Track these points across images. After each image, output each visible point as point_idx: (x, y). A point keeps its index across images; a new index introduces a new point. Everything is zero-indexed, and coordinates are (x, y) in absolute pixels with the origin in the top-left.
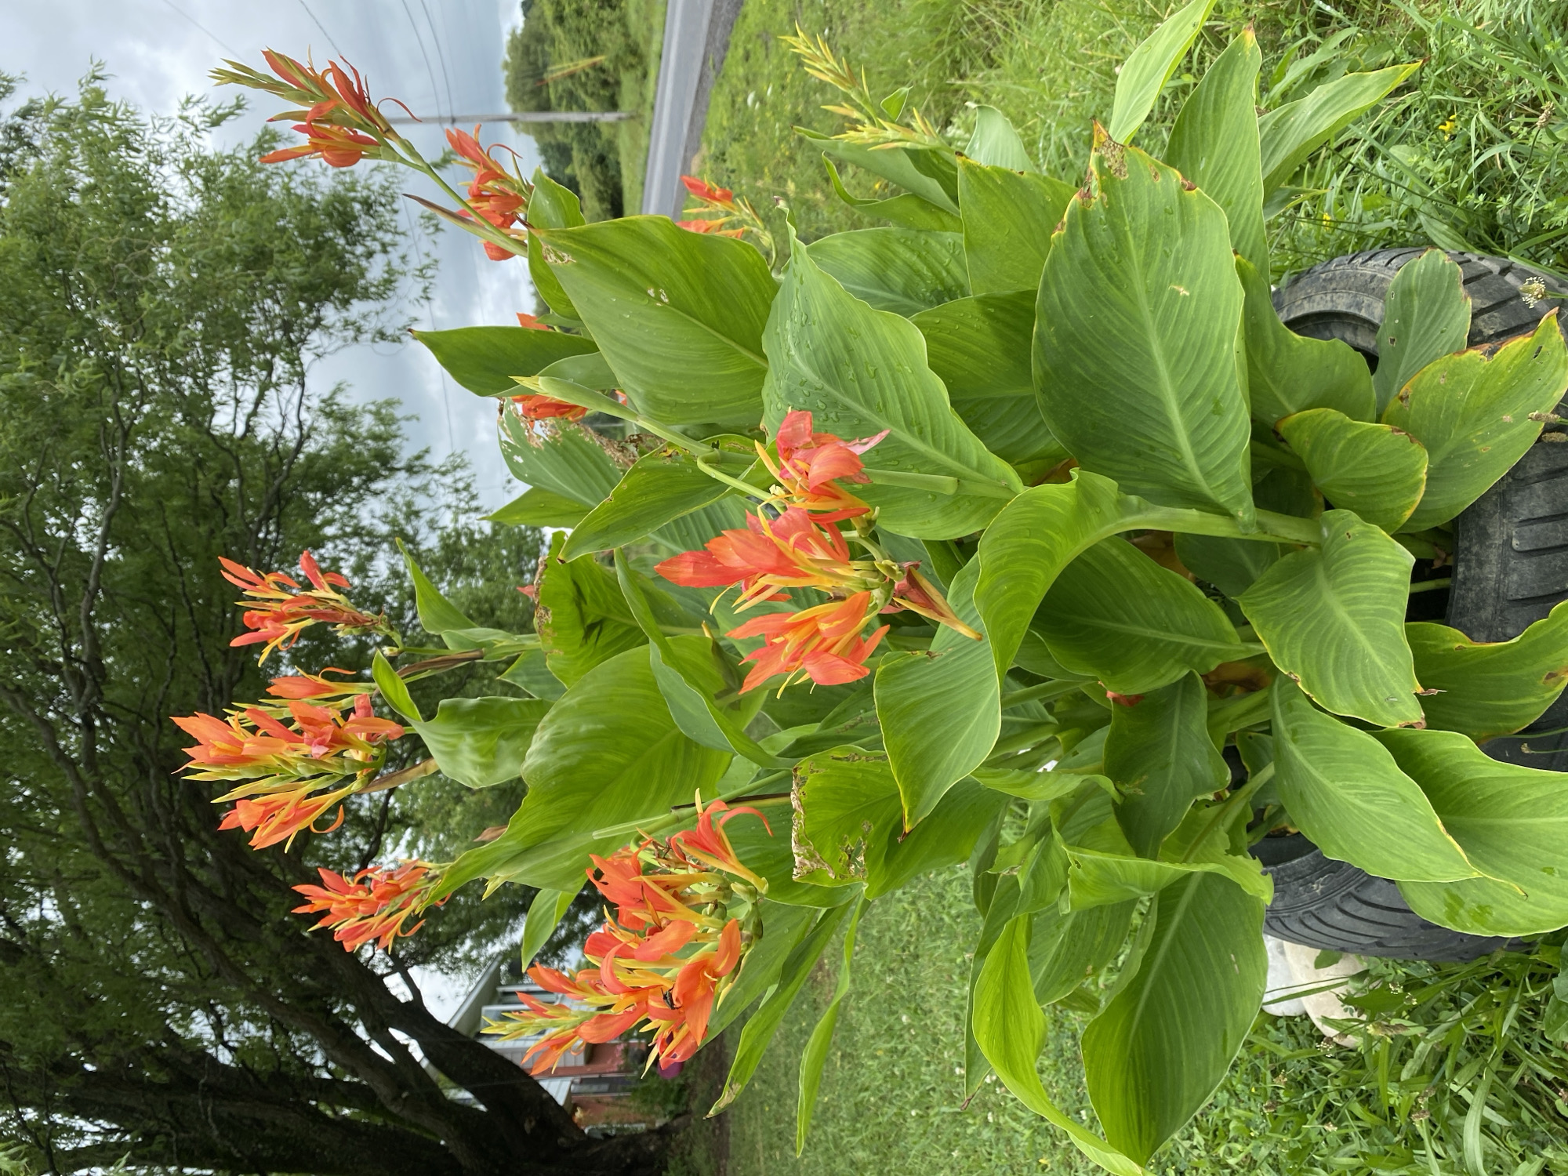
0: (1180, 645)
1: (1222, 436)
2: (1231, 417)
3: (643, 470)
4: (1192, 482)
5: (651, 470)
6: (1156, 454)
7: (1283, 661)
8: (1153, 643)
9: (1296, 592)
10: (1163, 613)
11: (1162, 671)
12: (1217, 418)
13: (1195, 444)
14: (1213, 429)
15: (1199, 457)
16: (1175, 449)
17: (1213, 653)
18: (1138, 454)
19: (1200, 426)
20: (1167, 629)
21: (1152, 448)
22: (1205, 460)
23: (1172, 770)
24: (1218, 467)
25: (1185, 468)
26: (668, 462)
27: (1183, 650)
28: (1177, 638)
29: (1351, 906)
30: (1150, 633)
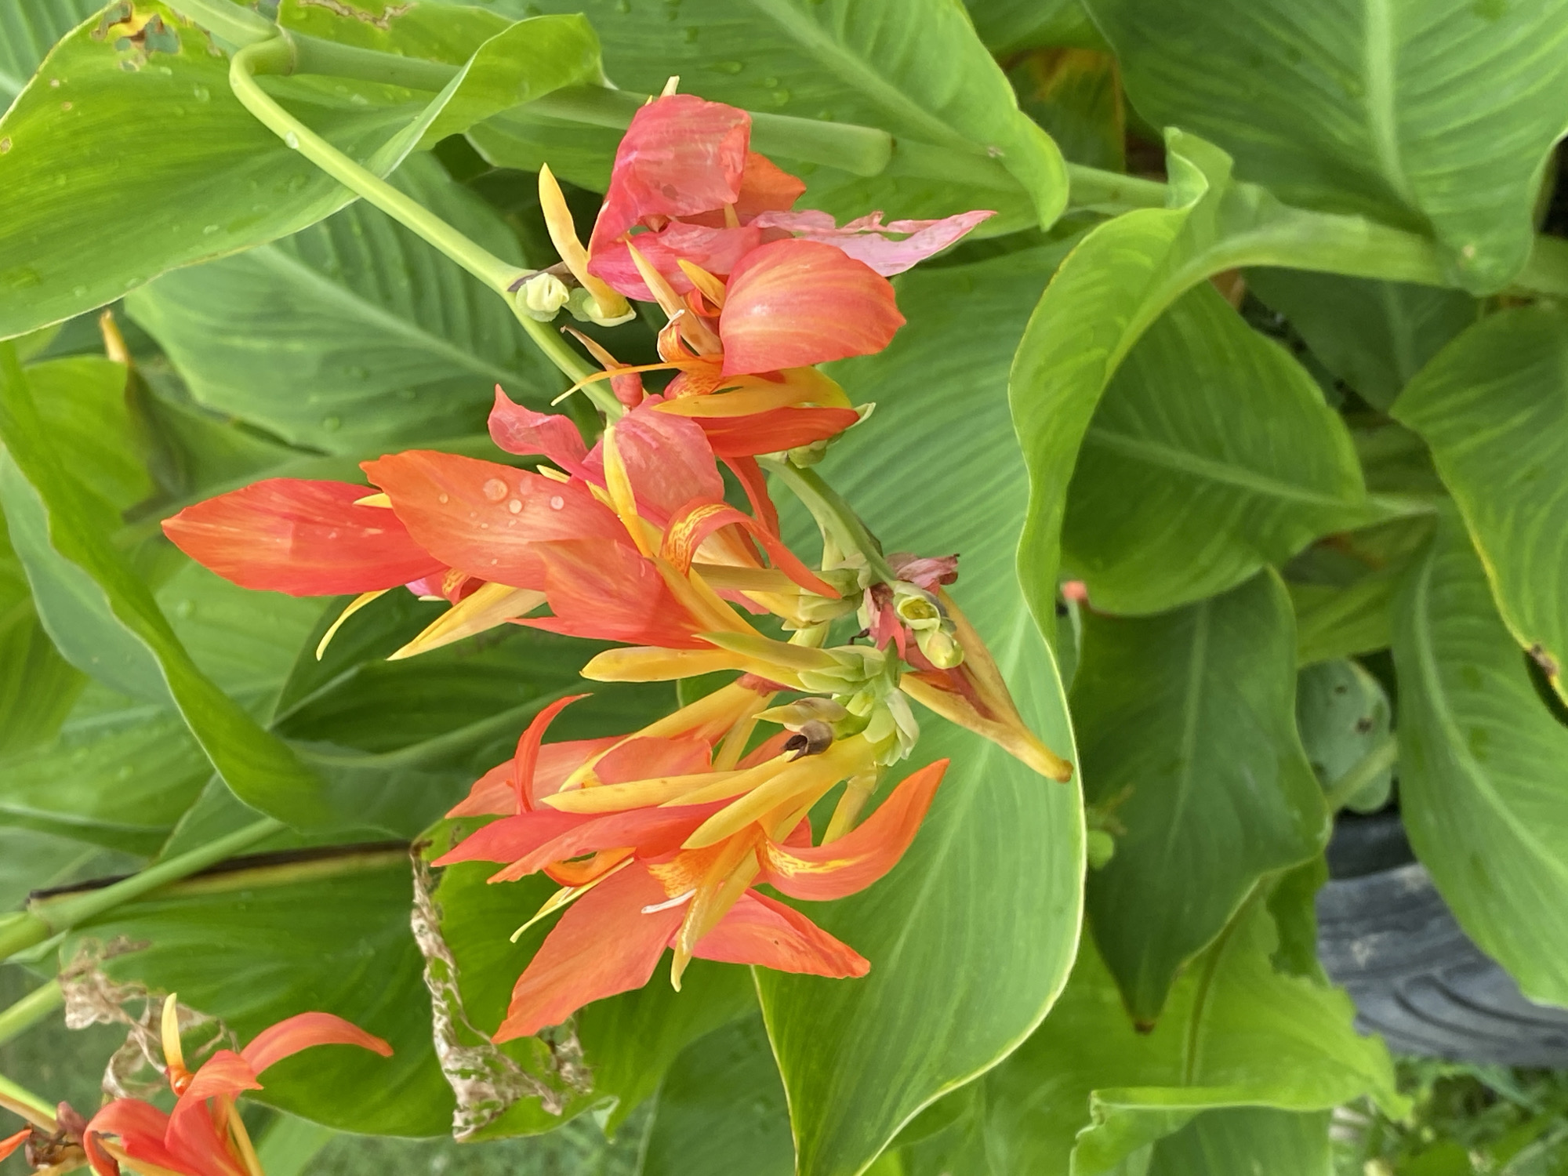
0: (1235, 491)
1: (1485, 67)
2: (1521, 32)
3: (63, 93)
4: (1367, 149)
5: (91, 90)
6: (1299, 68)
7: (1521, 615)
8: (1185, 484)
9: (1520, 419)
10: (1217, 421)
11: (1204, 559)
12: (1481, 24)
13: (1407, 69)
14: (1463, 46)
15: (1404, 101)
16: (1353, 70)
17: (1299, 512)
18: (1256, 60)
19: (1433, 33)
20: (1216, 452)
21: (1294, 54)
22: (1417, 113)
23: (1186, 777)
24: (1448, 137)
25: (1360, 116)
26: (135, 60)
27: (1241, 505)
28: (1233, 476)
29: (1425, 1001)
30: (1183, 460)
